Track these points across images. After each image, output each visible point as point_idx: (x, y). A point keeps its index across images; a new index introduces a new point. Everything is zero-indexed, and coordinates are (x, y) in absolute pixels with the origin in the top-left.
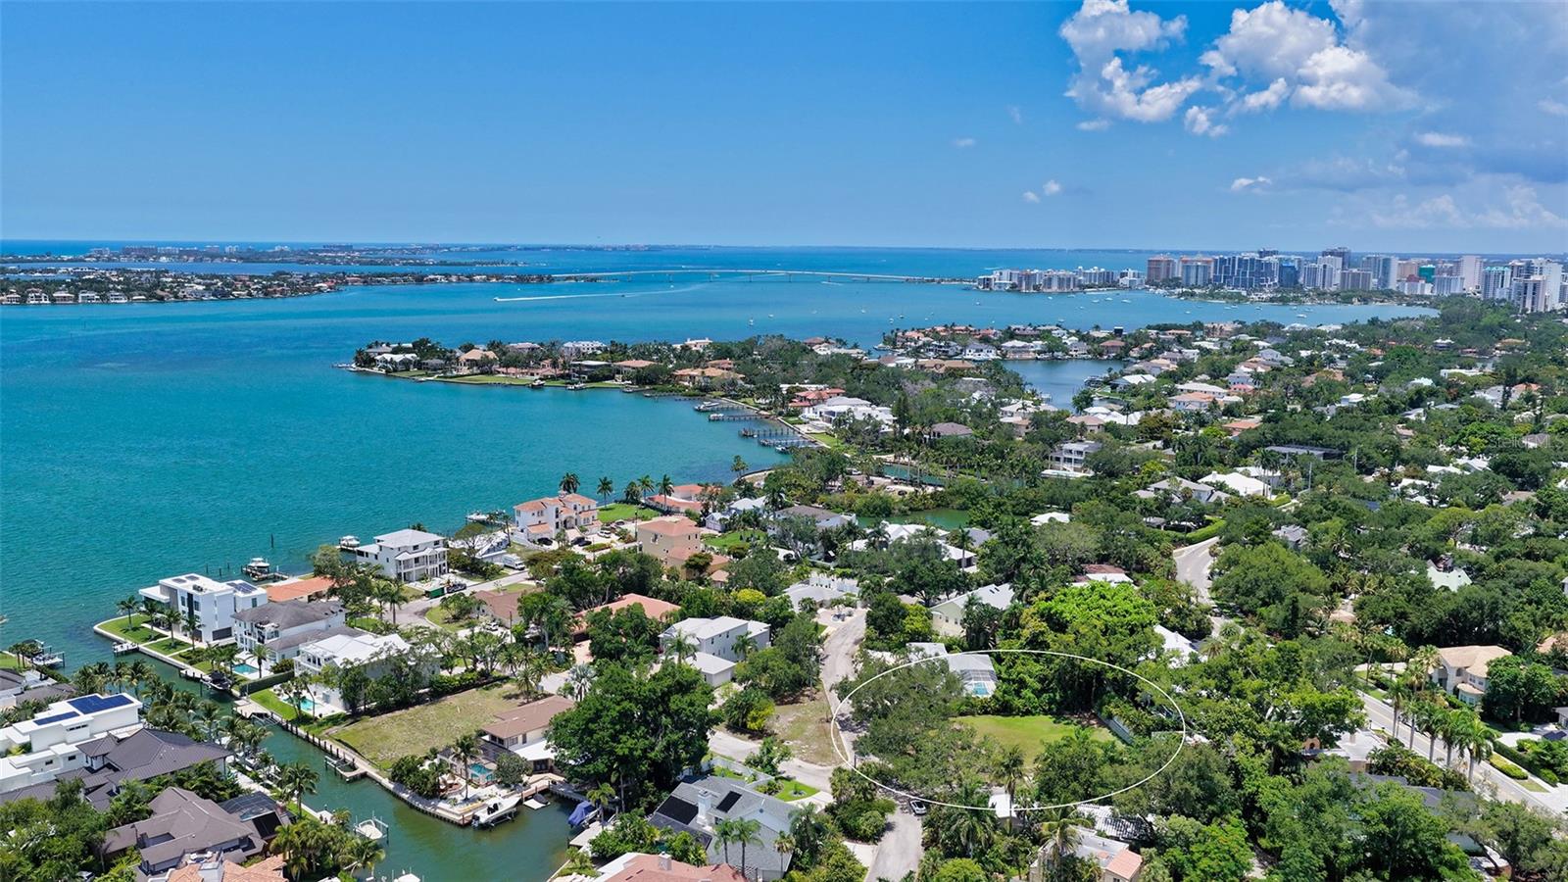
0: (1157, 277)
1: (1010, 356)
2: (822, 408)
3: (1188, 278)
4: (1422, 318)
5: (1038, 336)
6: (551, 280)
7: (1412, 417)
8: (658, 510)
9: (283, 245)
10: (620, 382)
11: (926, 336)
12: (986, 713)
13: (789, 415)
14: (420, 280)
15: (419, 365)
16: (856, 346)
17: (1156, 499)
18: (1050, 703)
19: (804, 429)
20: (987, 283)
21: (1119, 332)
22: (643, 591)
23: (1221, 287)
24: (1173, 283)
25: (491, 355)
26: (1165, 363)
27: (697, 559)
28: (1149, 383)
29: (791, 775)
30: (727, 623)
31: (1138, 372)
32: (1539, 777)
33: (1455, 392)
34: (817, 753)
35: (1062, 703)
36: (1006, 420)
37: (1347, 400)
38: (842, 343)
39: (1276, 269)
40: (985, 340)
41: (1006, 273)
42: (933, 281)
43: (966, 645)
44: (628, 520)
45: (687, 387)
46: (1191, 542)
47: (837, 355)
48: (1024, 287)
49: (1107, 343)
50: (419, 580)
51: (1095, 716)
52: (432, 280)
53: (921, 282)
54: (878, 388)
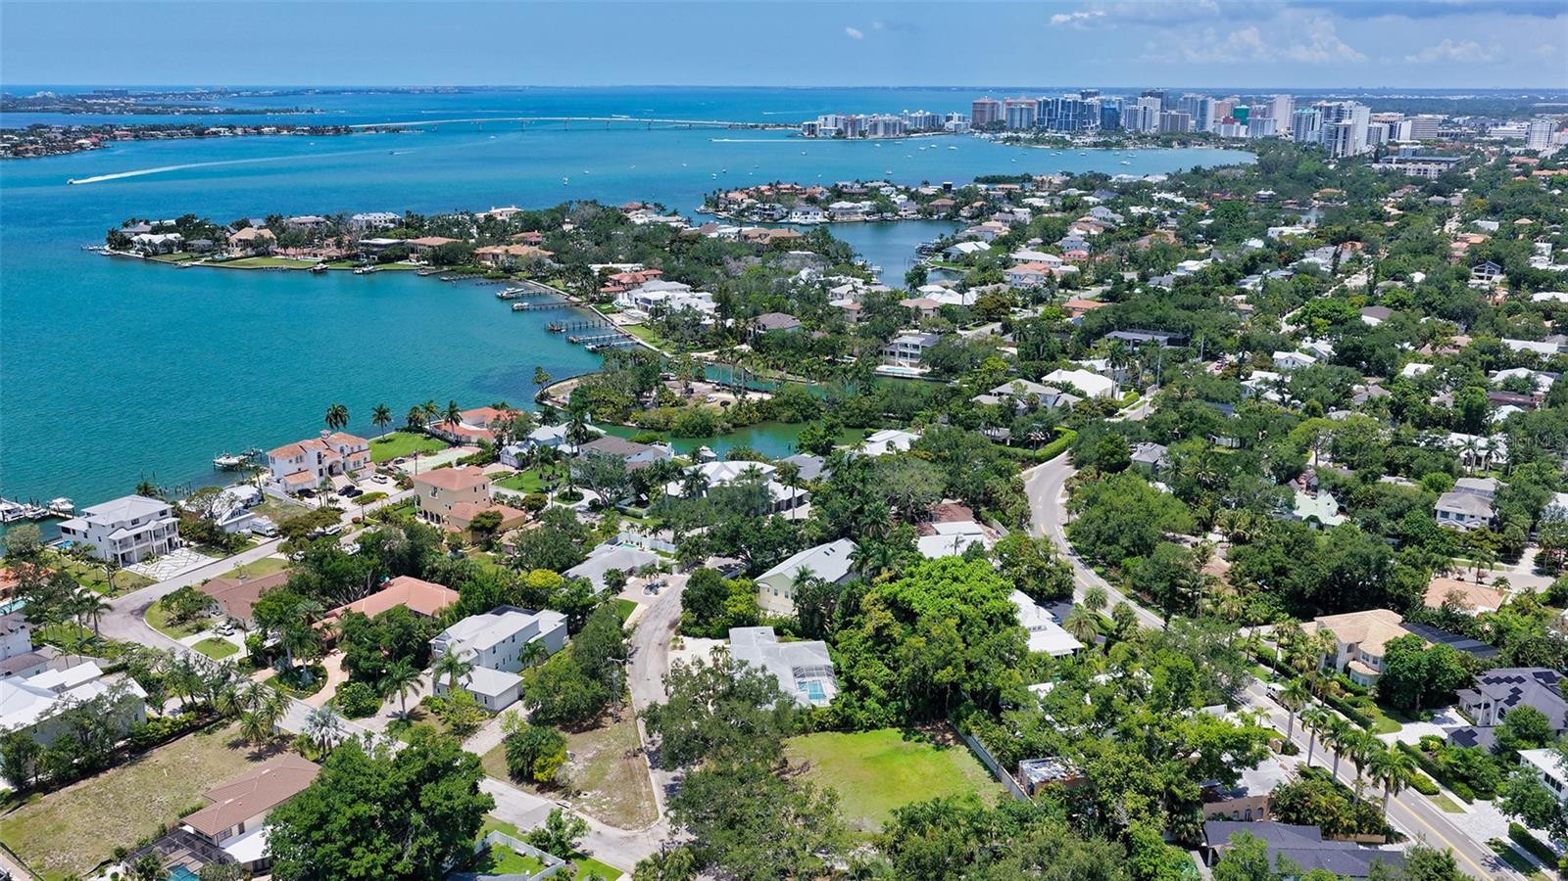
0: (982, 121)
1: (838, 218)
2: (638, 293)
3: (1012, 121)
4: (1241, 166)
5: (866, 194)
6: (349, 131)
7: (1248, 287)
8: (446, 441)
9: (46, 89)
10: (414, 263)
11: (750, 197)
12: (824, 729)
13: (602, 302)
14: (200, 133)
15: (184, 246)
16: (675, 213)
17: (1000, 407)
18: (898, 714)
19: (617, 319)
20: (812, 129)
21: (948, 187)
22: (416, 572)
23: (1044, 130)
24: (997, 126)
25: (267, 233)
26: (997, 226)
27: (483, 520)
28: (982, 252)
29: (588, 849)
30: (513, 622)
31: (971, 238)
32: (1452, 790)
33: (1285, 254)
34: (621, 808)
35: (912, 711)
36: (835, 303)
37: (1183, 268)
38: (660, 209)
39: (1097, 111)
40: (812, 200)
41: (831, 117)
42: (757, 126)
43: (799, 627)
44: (410, 456)
45: (490, 268)
46: (1039, 461)
47: (655, 224)
48: (849, 133)
49: (937, 202)
50: (143, 560)
51: (950, 728)
52: (214, 133)
53: (745, 127)
54: (698, 268)
